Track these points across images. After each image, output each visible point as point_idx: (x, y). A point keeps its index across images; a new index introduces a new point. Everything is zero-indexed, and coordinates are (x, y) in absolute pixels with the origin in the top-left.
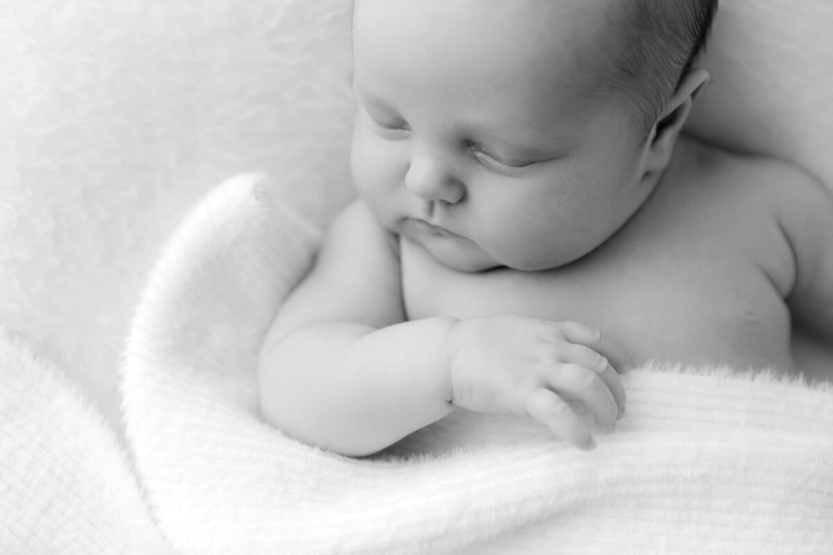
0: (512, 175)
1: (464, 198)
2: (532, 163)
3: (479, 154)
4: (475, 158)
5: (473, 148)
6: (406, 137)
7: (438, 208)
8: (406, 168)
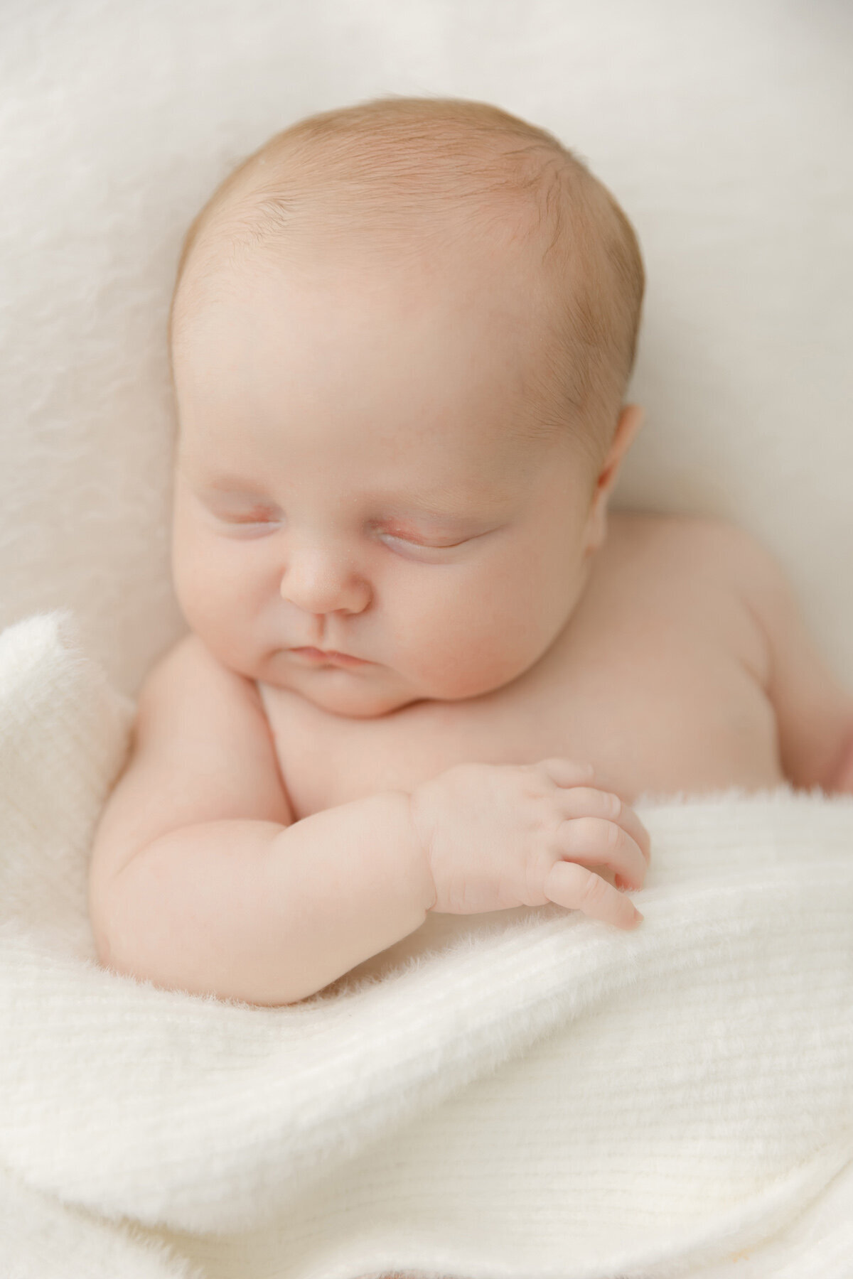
0: (438, 562)
1: (370, 605)
2: (466, 540)
3: (389, 539)
4: (384, 544)
5: (380, 530)
6: (271, 533)
7: (333, 625)
8: (279, 575)
